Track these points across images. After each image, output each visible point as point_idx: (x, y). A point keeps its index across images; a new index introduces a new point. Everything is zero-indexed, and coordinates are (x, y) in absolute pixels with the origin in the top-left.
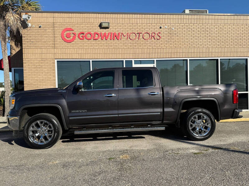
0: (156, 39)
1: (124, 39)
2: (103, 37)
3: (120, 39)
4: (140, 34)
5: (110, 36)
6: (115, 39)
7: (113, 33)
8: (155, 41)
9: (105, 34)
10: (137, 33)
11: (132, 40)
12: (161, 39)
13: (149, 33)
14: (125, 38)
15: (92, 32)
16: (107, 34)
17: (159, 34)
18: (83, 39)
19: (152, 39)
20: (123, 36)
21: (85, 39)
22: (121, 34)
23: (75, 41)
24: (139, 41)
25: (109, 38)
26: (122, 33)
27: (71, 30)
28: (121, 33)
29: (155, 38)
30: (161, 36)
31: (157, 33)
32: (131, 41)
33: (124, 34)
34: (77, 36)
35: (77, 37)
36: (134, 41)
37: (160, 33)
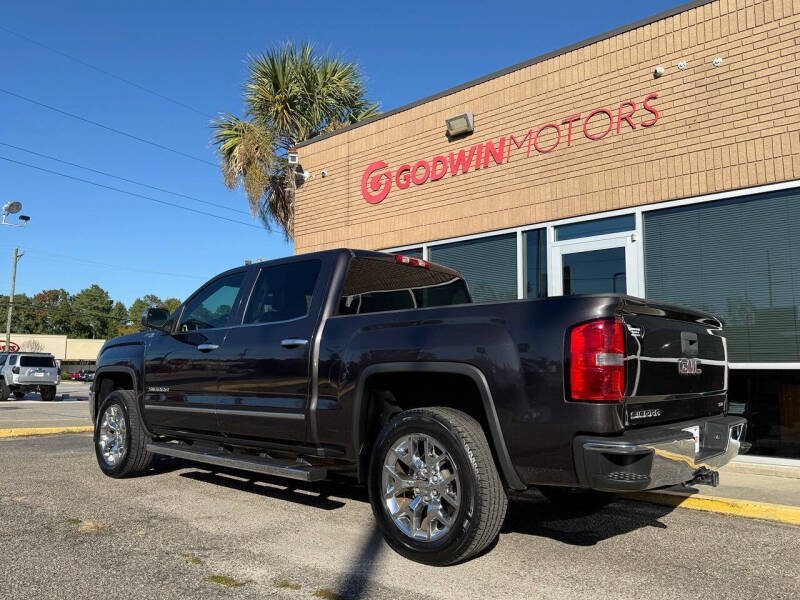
0: (639, 127)
1: (517, 154)
3: (504, 161)
4: (574, 124)
5: (474, 158)
6: (490, 165)
7: (484, 144)
8: (633, 135)
9: (462, 153)
10: (563, 124)
11: (547, 152)
12: (660, 121)
13: (607, 108)
14: (521, 150)
15: (427, 160)
16: (467, 154)
17: (650, 103)
18: (407, 186)
19: (622, 131)
20: (514, 146)
21: (412, 184)
22: (507, 143)
23: (389, 195)
24: (569, 150)
25: (473, 163)
26: (512, 138)
27: (382, 165)
28: (508, 137)
29: (634, 121)
30: (657, 108)
31: (643, 99)
32: (541, 157)
33: (519, 140)
34: (394, 179)
35: (394, 184)
36: (553, 154)
37: (655, 98)
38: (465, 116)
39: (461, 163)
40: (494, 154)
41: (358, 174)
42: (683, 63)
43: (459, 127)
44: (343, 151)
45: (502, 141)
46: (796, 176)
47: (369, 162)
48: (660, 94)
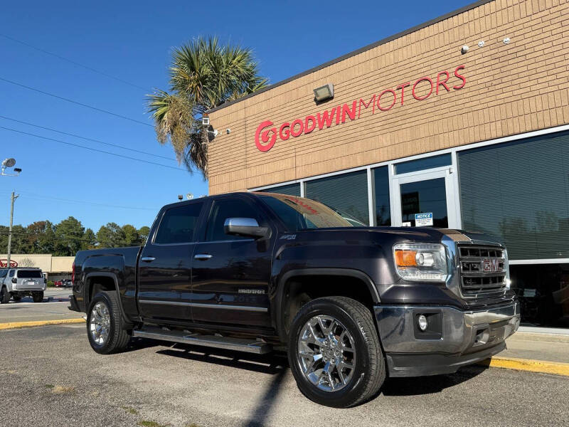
0: (452, 90)
1: (365, 113)
2: (323, 122)
3: (356, 118)
4: (405, 89)
5: (335, 116)
6: (346, 121)
7: (342, 106)
8: (448, 95)
9: (326, 113)
10: (398, 89)
11: (386, 110)
12: (466, 85)
13: (429, 77)
14: (368, 109)
15: (302, 119)
16: (329, 114)
17: (459, 72)
18: (287, 139)
19: (440, 93)
20: (363, 107)
21: (291, 137)
22: (358, 105)
23: (276, 145)
24: (403, 108)
25: (334, 120)
26: (361, 101)
27: (269, 124)
28: (358, 100)
29: (448, 86)
30: (465, 76)
31: (454, 69)
32: (383, 114)
33: (366, 102)
34: (278, 133)
35: (278, 137)
36: (390, 112)
37: (463, 68)
38: (327, 86)
39: (326, 120)
40: (349, 113)
41: (253, 131)
42: (482, 43)
43: (323, 94)
44: (242, 114)
45: (355, 103)
46: (566, 122)
47: (260, 122)
48: (466, 66)
